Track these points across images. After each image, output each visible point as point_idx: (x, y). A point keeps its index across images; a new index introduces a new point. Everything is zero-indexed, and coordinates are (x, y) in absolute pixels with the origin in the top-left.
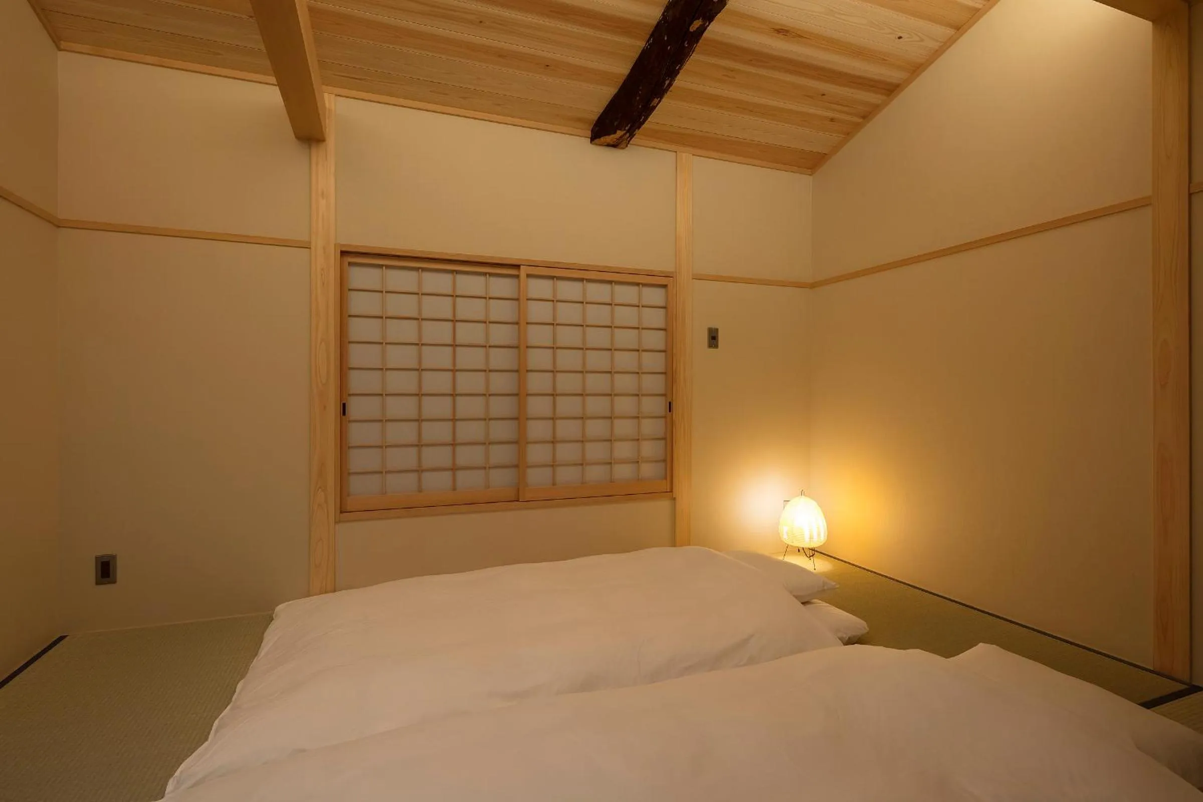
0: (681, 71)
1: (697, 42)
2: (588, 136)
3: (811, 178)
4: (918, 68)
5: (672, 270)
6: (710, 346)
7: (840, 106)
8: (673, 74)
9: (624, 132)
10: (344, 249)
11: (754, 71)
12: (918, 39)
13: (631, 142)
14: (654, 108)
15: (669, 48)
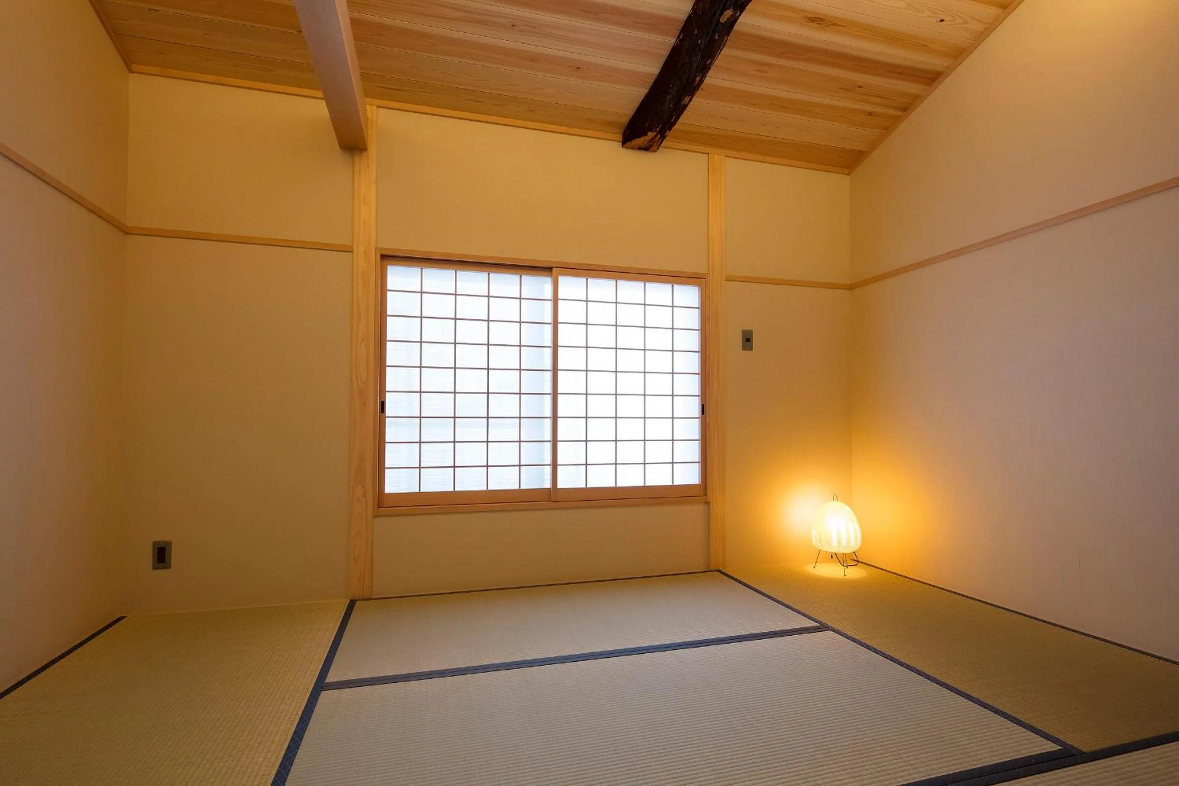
0: (713, 68)
1: (728, 35)
2: (618, 139)
3: (849, 177)
4: (961, 53)
5: (705, 272)
6: (744, 348)
7: (878, 99)
8: (704, 69)
9: (655, 133)
10: (383, 253)
11: (788, 65)
12: (962, 21)
13: (662, 145)
14: (685, 106)
15: (699, 42)
